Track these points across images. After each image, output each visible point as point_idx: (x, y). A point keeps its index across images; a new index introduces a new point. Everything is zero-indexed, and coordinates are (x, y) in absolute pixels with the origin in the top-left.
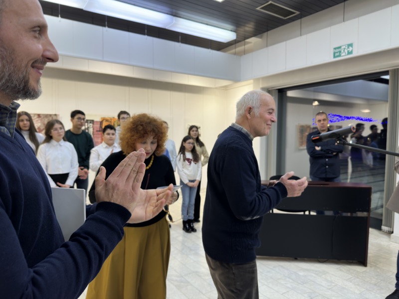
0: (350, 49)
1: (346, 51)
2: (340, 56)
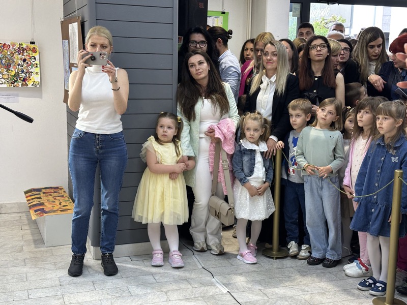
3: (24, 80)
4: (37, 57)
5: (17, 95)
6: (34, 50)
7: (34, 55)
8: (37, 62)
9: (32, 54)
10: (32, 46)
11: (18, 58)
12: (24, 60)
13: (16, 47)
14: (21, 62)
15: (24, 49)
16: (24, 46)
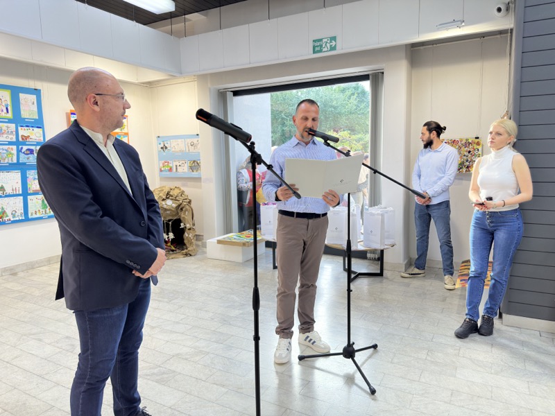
0: (333, 43)
1: (328, 45)
2: (321, 51)
3: (468, 167)
4: (480, 149)
5: (462, 179)
6: (478, 144)
7: (478, 147)
8: (480, 152)
9: (476, 147)
10: (477, 140)
11: (464, 150)
12: (469, 152)
13: (463, 142)
14: (467, 154)
15: (469, 143)
16: (470, 141)
